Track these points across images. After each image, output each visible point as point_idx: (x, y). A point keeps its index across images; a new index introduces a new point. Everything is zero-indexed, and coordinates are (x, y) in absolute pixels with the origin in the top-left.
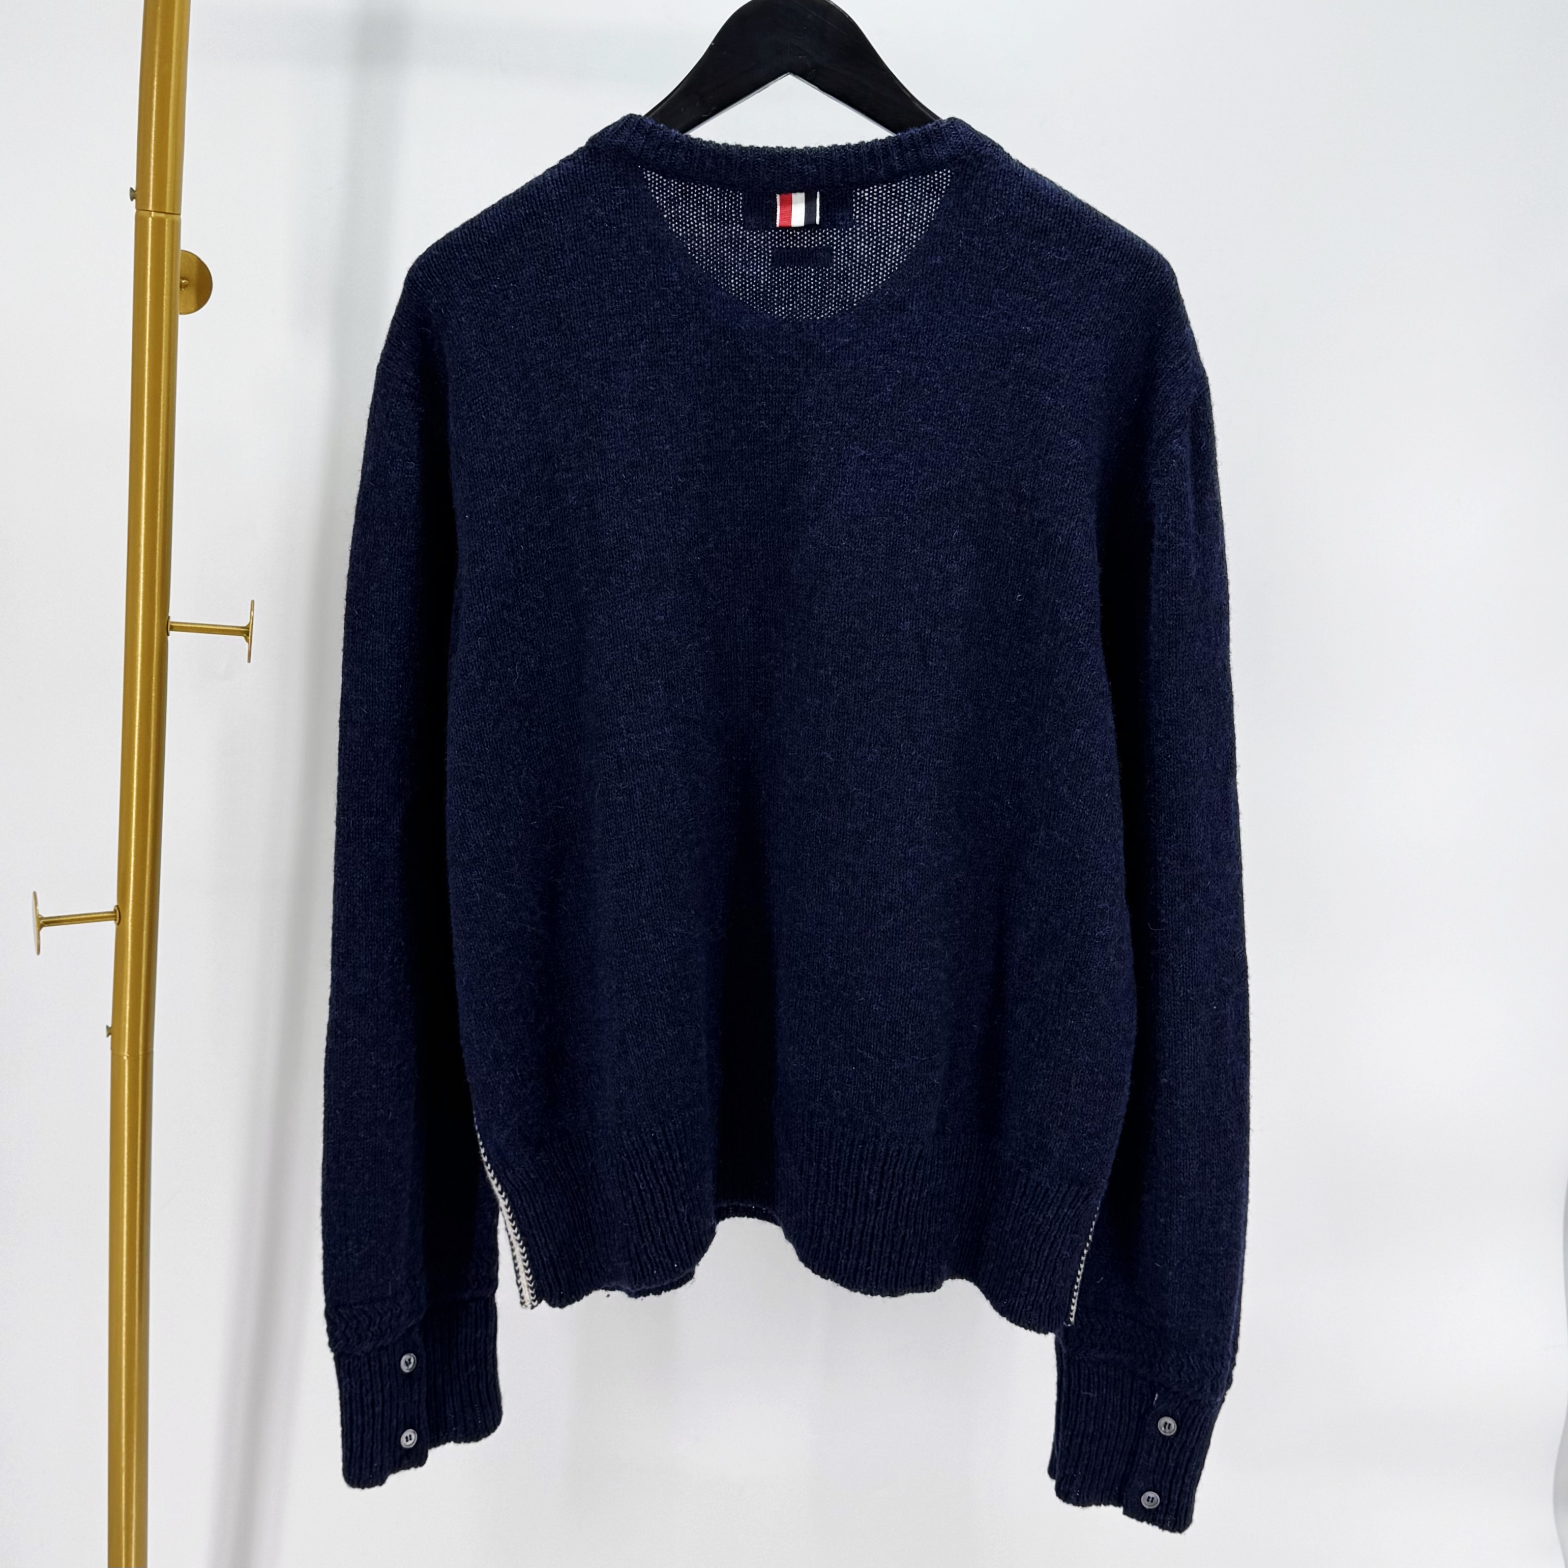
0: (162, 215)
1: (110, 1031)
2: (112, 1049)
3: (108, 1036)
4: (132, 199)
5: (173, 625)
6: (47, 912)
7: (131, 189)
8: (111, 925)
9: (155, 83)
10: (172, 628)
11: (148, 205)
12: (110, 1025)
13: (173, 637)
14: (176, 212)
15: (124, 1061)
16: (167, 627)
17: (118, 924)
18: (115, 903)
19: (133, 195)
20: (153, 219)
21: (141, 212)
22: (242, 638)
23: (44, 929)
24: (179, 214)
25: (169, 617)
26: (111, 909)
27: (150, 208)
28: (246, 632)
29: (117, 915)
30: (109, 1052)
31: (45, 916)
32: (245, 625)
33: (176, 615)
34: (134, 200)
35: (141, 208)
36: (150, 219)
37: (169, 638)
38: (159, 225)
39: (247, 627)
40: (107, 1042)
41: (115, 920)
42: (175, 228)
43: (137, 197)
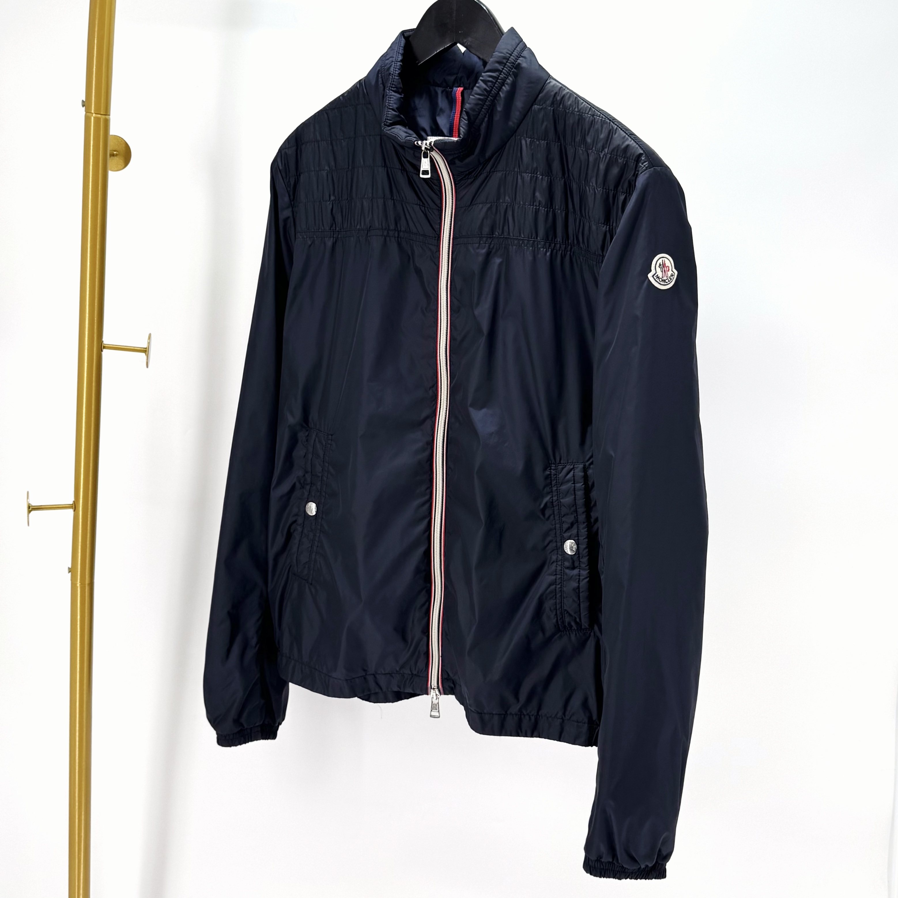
0: (99, 116)
1: (70, 570)
2: (71, 580)
3: (69, 572)
4: (83, 106)
5: (104, 345)
6: (34, 503)
7: (83, 101)
8: (70, 512)
9: (96, 41)
10: (104, 347)
11: (91, 110)
12: (70, 567)
13: (105, 352)
14: (107, 113)
15: (77, 587)
16: (101, 347)
17: (74, 511)
18: (73, 500)
19: (84, 104)
20: (94, 117)
21: (88, 114)
22: (144, 354)
23: (33, 512)
24: (109, 115)
25: (103, 341)
26: (71, 503)
27: (93, 112)
28: (145, 351)
29: (74, 506)
30: (70, 582)
31: (33, 505)
32: (145, 347)
33: (106, 340)
34: (84, 107)
35: (88, 111)
36: (92, 118)
37: (103, 353)
38: (97, 120)
39: (146, 348)
40: (69, 577)
41: (73, 509)
42: (107, 123)
43: (85, 105)
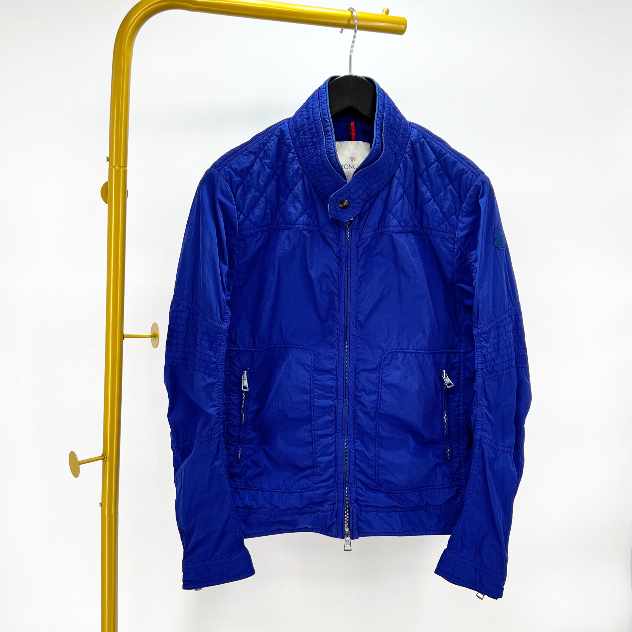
0: (119, 168)
1: (101, 505)
2: (102, 512)
5: (125, 335)
7: (107, 157)
10: (125, 337)
11: (113, 163)
12: (101, 502)
13: (126, 341)
14: (125, 166)
16: (123, 337)
17: (103, 461)
18: (103, 452)
19: (108, 160)
24: (127, 167)
25: (123, 332)
26: (101, 455)
27: (114, 165)
29: (104, 457)
30: (100, 513)
33: (126, 332)
34: (108, 162)
35: (110, 165)
36: (114, 169)
37: (124, 341)
38: (117, 172)
40: (100, 508)
41: (102, 459)
42: (125, 172)
43: (110, 160)
